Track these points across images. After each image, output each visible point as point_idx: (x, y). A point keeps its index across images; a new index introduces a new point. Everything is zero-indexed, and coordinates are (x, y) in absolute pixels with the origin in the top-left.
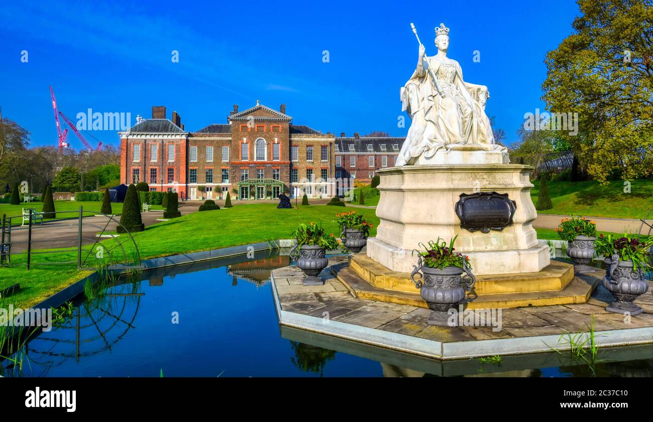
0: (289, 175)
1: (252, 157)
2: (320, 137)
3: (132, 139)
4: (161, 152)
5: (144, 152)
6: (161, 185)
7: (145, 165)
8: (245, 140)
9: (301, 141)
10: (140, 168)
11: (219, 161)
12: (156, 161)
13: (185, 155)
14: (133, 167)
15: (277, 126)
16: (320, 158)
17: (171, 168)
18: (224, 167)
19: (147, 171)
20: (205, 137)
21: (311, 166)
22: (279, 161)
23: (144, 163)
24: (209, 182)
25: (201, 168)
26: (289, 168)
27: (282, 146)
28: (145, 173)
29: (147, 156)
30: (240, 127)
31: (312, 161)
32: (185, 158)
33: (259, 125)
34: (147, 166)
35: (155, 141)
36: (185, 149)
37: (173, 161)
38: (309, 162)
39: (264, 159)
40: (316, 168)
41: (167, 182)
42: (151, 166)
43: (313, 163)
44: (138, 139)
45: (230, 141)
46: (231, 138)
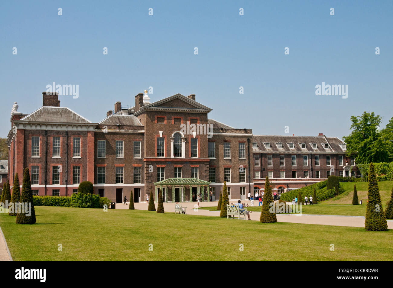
0: (208, 174)
1: (169, 154)
2: (237, 132)
3: (30, 130)
4: (66, 146)
5: (45, 146)
6: (65, 186)
7: (46, 162)
8: (161, 133)
9: (219, 136)
10: (40, 165)
11: (130, 157)
12: (59, 157)
13: (94, 150)
14: (31, 164)
15: (195, 118)
16: (237, 155)
17: (77, 165)
18: (136, 165)
19: (49, 169)
20: (114, 129)
21: (229, 164)
22: (197, 157)
23: (44, 159)
24: (119, 182)
25: (110, 165)
26: (208, 166)
27: (201, 141)
28: (46, 172)
29: (48, 151)
30: (156, 118)
31: (230, 158)
32: (93, 153)
33: (176, 117)
34: (48, 163)
35: (58, 132)
36: (93, 144)
37: (80, 157)
38: (227, 160)
39: (181, 156)
40: (234, 167)
41: (72, 182)
42: (53, 162)
43: (230, 160)
44: (37, 130)
45: (143, 134)
46: (143, 131)
